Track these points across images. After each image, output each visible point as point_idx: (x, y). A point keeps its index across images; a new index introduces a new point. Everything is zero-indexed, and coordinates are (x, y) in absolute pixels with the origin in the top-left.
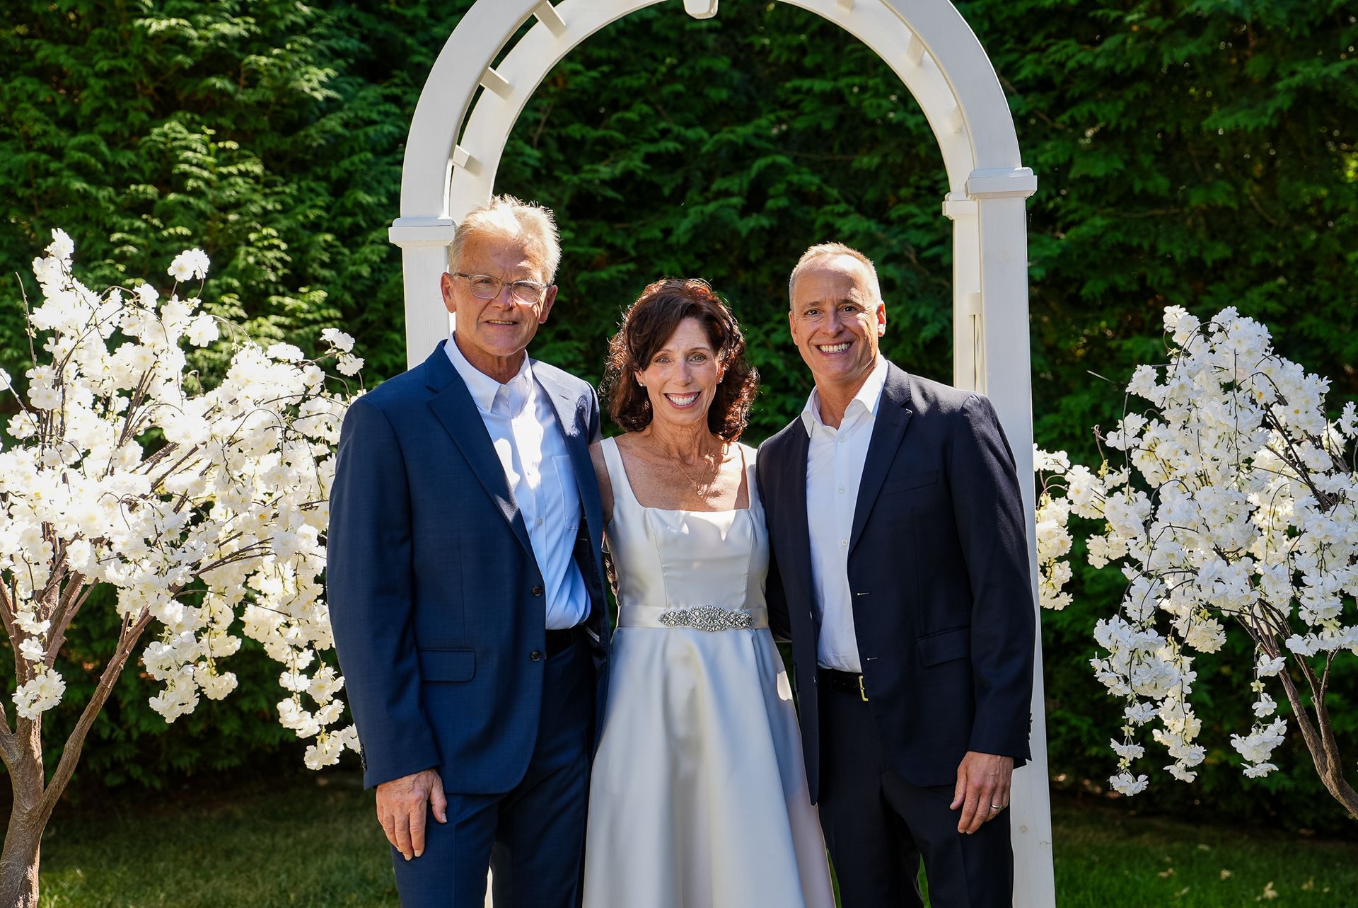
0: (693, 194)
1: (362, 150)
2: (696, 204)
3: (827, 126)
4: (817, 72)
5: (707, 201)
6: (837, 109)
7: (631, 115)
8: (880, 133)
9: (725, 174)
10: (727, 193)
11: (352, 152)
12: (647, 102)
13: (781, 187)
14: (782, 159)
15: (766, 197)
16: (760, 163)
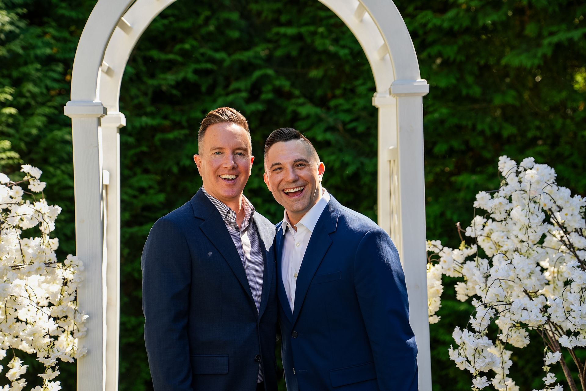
0: (219, 90)
1: (32, 63)
2: (220, 95)
3: (294, 53)
4: (289, 24)
5: (227, 94)
6: (299, 44)
7: (187, 46)
8: (324, 57)
9: (237, 79)
10: (238, 90)
11: (26, 63)
12: (195, 39)
13: (269, 87)
14: (270, 72)
15: (260, 92)
16: (257, 74)
